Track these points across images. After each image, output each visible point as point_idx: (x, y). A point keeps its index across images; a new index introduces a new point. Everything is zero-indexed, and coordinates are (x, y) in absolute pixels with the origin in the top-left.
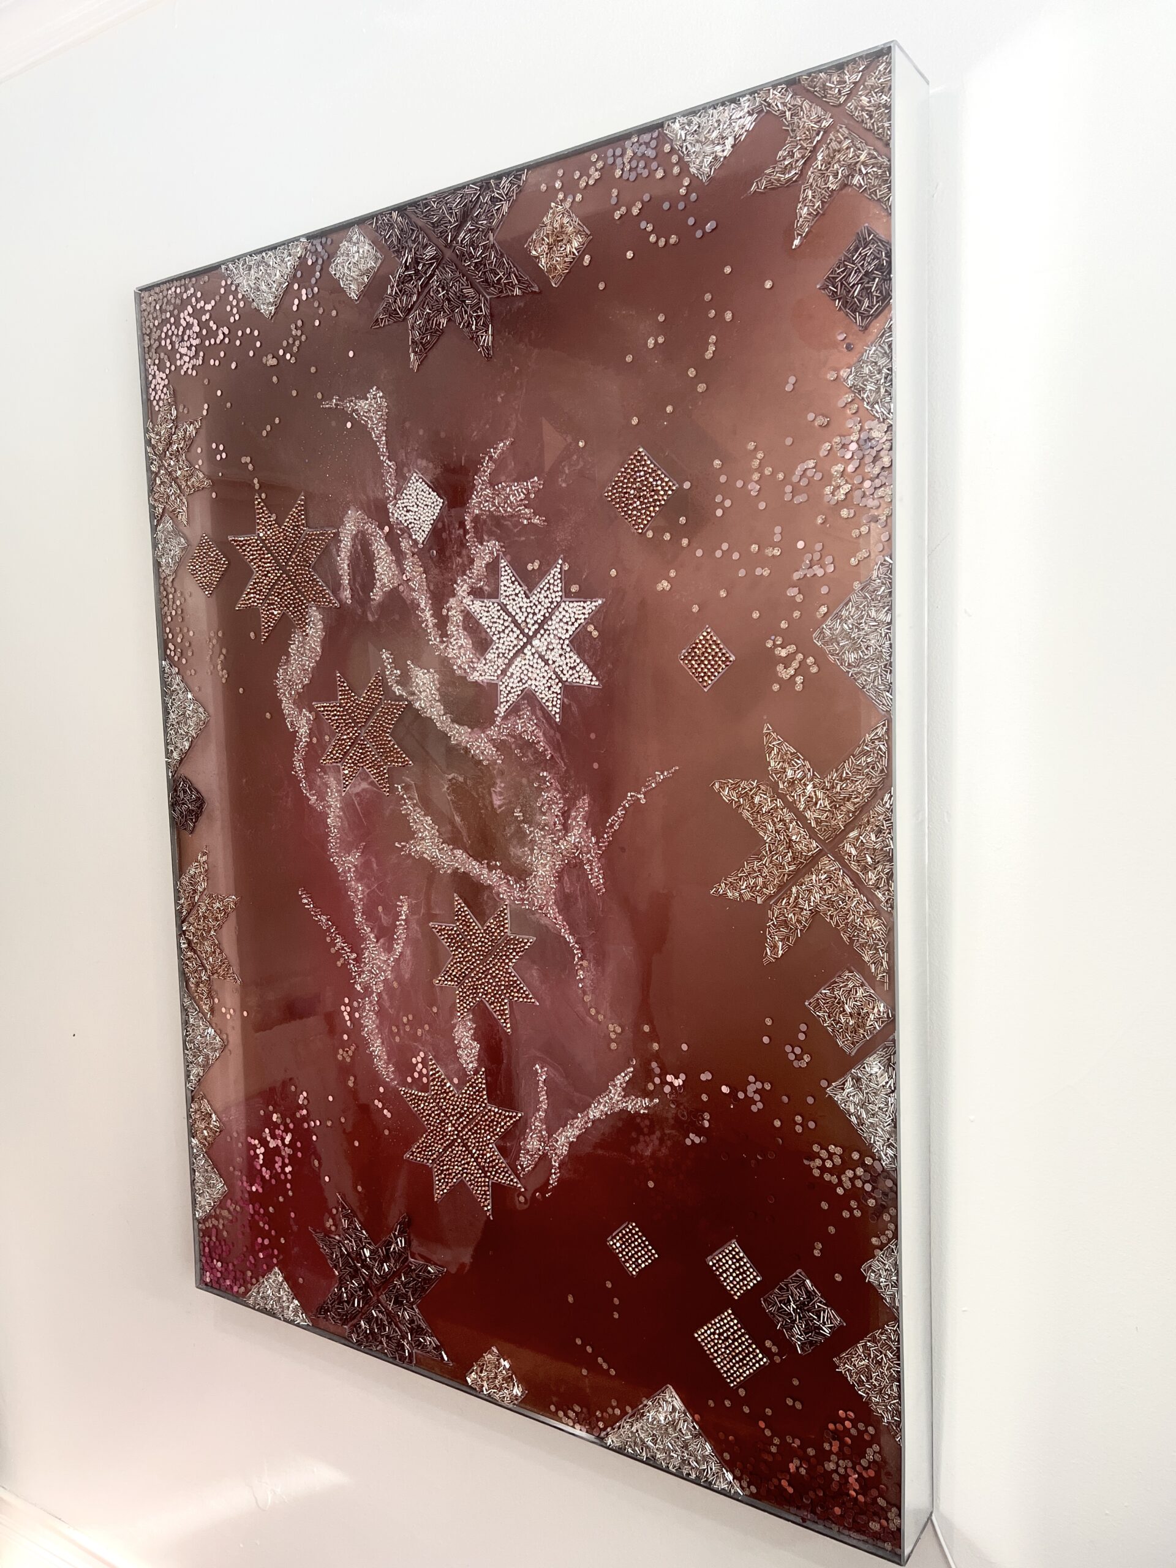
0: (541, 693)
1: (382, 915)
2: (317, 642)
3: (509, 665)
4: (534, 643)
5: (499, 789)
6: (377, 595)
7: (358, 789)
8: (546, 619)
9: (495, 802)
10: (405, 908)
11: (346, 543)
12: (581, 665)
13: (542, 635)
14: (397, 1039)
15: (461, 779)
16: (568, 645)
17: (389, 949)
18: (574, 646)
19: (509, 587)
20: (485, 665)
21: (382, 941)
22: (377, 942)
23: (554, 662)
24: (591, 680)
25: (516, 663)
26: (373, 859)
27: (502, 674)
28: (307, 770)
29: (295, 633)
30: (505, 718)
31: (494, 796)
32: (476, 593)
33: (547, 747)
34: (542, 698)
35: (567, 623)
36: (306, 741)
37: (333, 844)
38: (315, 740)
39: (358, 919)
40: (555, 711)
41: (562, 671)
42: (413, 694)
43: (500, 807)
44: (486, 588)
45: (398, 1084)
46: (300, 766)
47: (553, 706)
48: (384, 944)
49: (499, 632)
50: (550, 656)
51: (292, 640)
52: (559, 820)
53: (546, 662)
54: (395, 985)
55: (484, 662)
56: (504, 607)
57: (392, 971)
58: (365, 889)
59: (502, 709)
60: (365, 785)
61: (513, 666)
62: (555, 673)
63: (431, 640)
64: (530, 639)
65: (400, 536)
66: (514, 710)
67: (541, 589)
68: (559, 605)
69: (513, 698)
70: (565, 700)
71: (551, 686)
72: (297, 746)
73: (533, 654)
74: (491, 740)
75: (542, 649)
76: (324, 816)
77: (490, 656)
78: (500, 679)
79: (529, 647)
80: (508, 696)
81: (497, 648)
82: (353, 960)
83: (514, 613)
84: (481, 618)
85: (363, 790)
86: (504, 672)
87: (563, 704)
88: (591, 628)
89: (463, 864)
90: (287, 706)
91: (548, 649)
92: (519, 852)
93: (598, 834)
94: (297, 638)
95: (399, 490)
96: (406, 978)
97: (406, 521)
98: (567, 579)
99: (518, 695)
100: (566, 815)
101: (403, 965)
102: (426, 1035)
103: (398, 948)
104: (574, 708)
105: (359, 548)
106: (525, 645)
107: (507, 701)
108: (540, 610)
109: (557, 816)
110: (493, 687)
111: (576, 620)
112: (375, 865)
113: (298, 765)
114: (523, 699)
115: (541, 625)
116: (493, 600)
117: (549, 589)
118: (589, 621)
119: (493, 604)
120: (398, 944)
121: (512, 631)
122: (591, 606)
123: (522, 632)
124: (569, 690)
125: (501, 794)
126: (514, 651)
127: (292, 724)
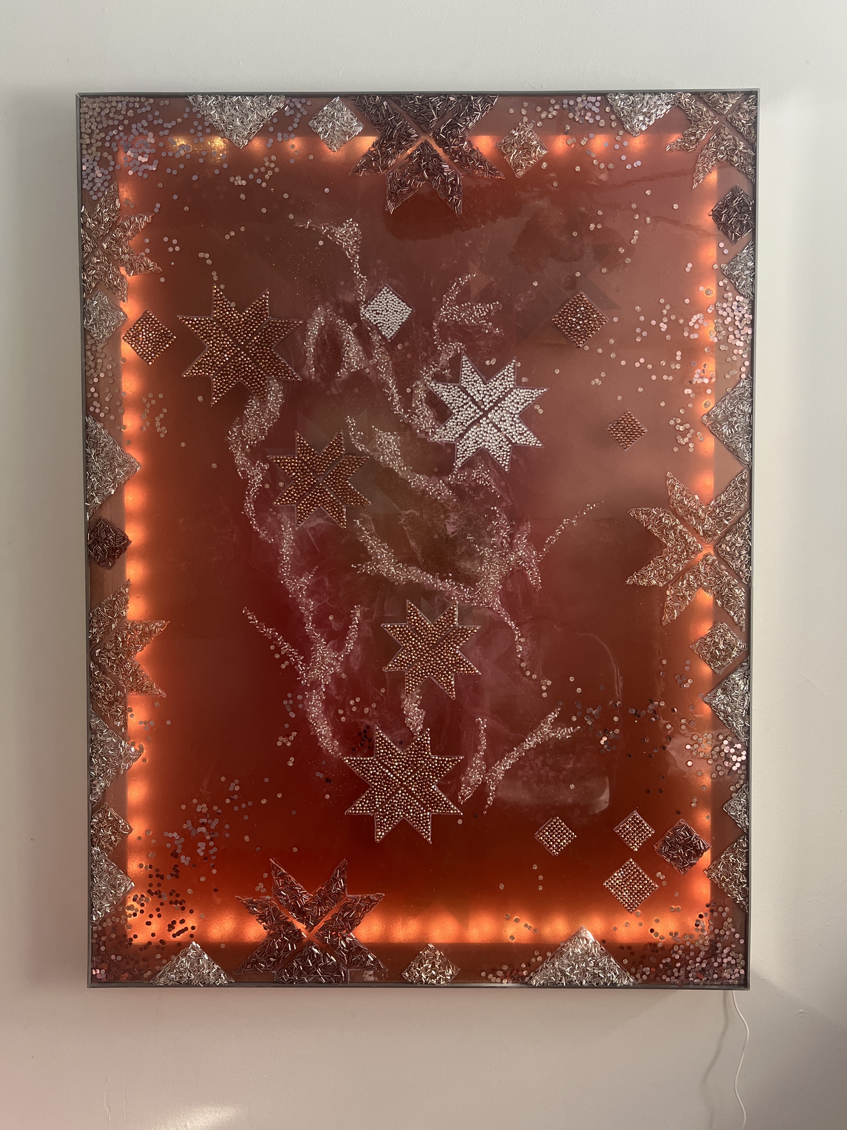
0: (493, 451)
1: (333, 623)
2: (277, 407)
3: (466, 431)
4: (489, 416)
5: (452, 520)
6: (343, 373)
7: (313, 524)
8: (500, 400)
9: (448, 530)
10: (358, 615)
11: (314, 331)
12: (528, 433)
13: (496, 411)
14: (343, 719)
15: (417, 514)
16: (518, 418)
17: (339, 647)
18: (522, 419)
19: (469, 376)
20: (444, 430)
21: (331, 643)
22: (326, 645)
23: (505, 430)
24: (536, 443)
25: (472, 430)
26: (326, 579)
27: (459, 437)
28: (257, 510)
29: (252, 399)
30: (462, 469)
31: (448, 526)
32: (439, 378)
33: (497, 489)
34: (494, 455)
35: (518, 403)
36: (258, 487)
37: (285, 571)
38: (267, 486)
39: (309, 627)
40: (505, 464)
41: (512, 436)
42: (376, 450)
43: (453, 533)
44: (449, 375)
45: (342, 755)
46: (251, 507)
47: (503, 460)
48: (334, 645)
49: (459, 407)
50: (502, 425)
51: (248, 405)
52: (506, 541)
53: (499, 430)
54: (344, 676)
55: (443, 428)
56: (464, 390)
57: (340, 665)
58: (316, 603)
59: (459, 463)
60: (320, 521)
61: (469, 432)
62: (506, 437)
63: (396, 411)
64: (485, 414)
65: (370, 331)
66: (469, 464)
67: (498, 379)
68: (511, 390)
69: (468, 454)
70: (514, 456)
71: (502, 447)
72: (249, 491)
73: (488, 424)
74: (449, 485)
75: (496, 421)
76: (278, 546)
77: (450, 423)
78: (457, 440)
79: (484, 419)
80: (464, 453)
81: (456, 419)
82: (302, 661)
83: (472, 394)
84: (443, 396)
85: (318, 525)
86: (461, 436)
87: (511, 459)
88: (537, 407)
89: (416, 577)
90: (240, 459)
91: (501, 420)
92: (468, 565)
93: (539, 549)
94: (254, 404)
95: (370, 298)
96: (355, 669)
97: (375, 321)
98: (519, 373)
99: (473, 452)
100: (512, 536)
101: (351, 659)
102: (373, 712)
103: (350, 646)
104: (521, 462)
105: (326, 337)
106: (481, 417)
107: (463, 457)
108: (495, 393)
109: (504, 538)
110: (452, 446)
111: (526, 401)
112: (327, 584)
113: (249, 507)
114: (477, 455)
115: (496, 404)
116: (455, 384)
117: (503, 379)
118: (535, 403)
119: (454, 387)
120: (349, 643)
121: (470, 406)
122: (537, 393)
123: (479, 408)
124: (516, 449)
125: (453, 523)
126: (471, 421)
127: (244, 473)
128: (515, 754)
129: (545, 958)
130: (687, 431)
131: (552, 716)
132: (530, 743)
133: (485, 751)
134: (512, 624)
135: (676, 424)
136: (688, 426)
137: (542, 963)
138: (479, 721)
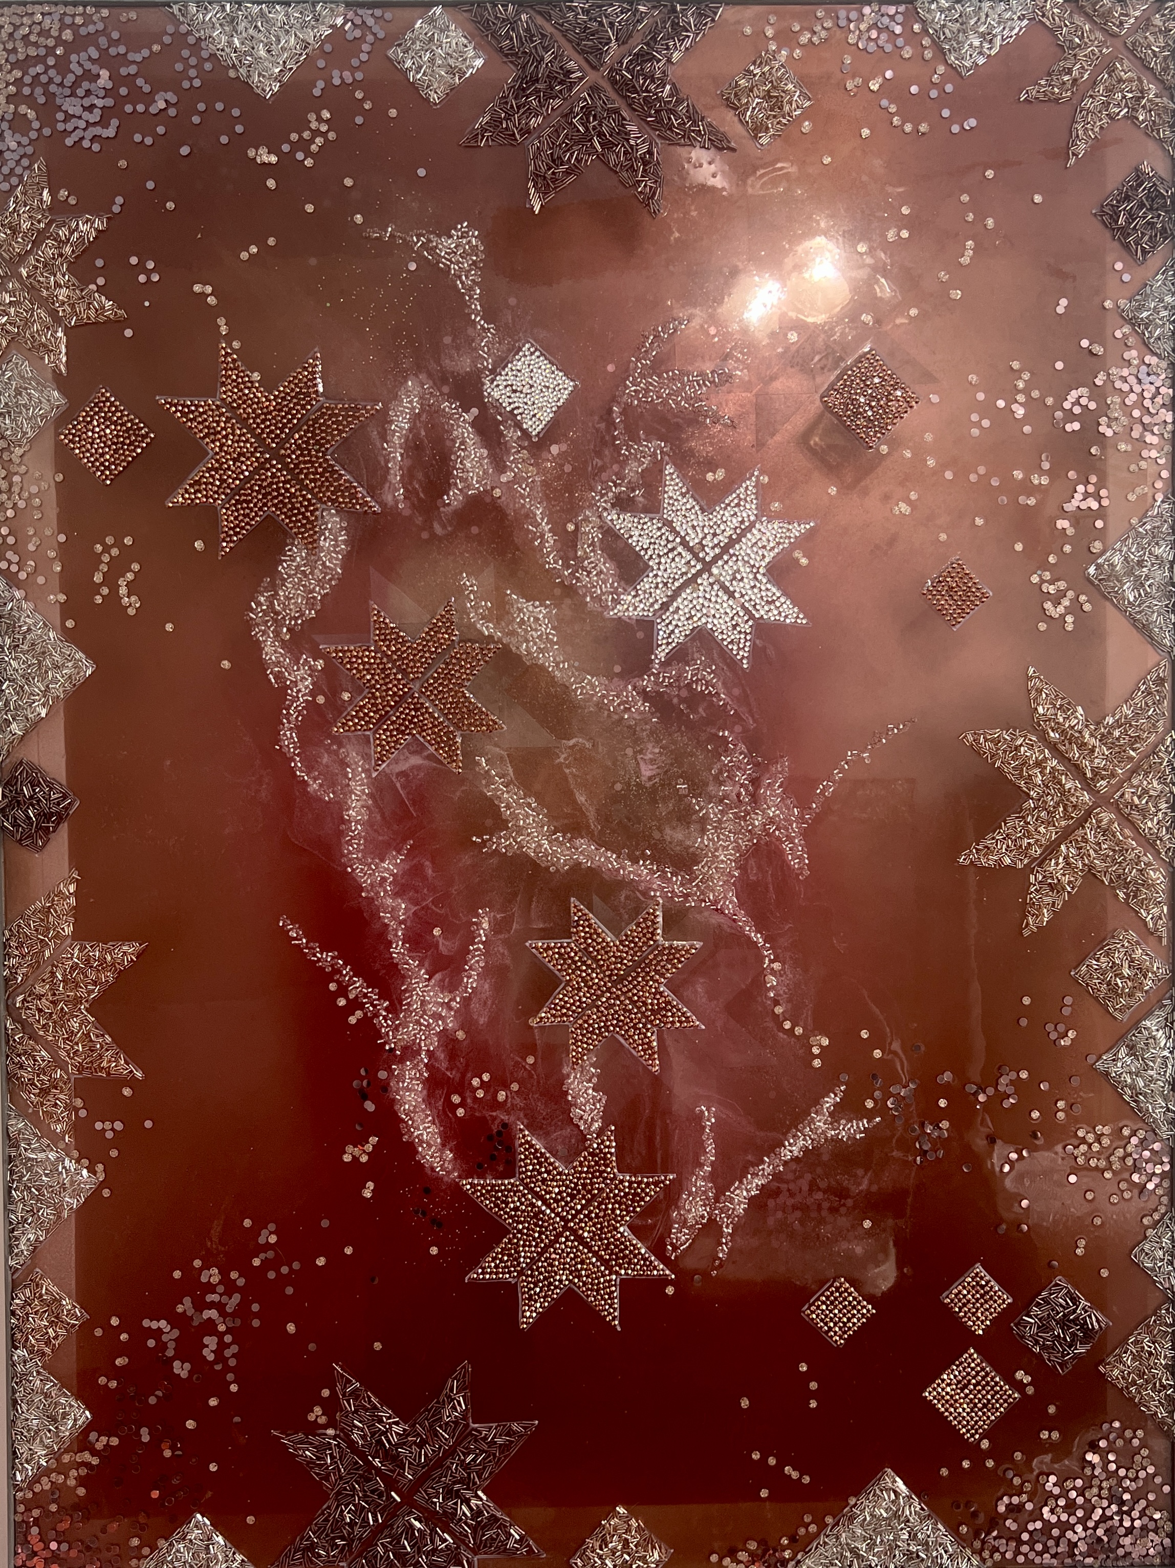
0: (722, 633)
1: (441, 941)
2: (337, 559)
3: (673, 598)
4: (715, 571)
5: (651, 756)
6: (454, 498)
7: (403, 766)
8: (732, 542)
9: (644, 772)
10: (485, 925)
11: (400, 424)
12: (782, 600)
13: (726, 562)
14: (460, 1112)
15: (588, 745)
16: (764, 575)
17: (452, 985)
18: (772, 576)
19: (677, 500)
20: (635, 597)
21: (438, 976)
22: (429, 980)
23: (742, 596)
24: (797, 617)
25: (684, 595)
26: (427, 863)
27: (661, 609)
28: (304, 742)
29: (293, 544)
30: (665, 664)
31: (643, 767)
32: (623, 504)
33: (728, 700)
34: (723, 640)
35: (764, 547)
36: (306, 701)
37: (353, 850)
38: (321, 700)
39: (398, 949)
40: (742, 654)
41: (754, 606)
42: (513, 633)
43: (650, 779)
44: (641, 499)
45: (460, 1177)
46: (292, 737)
47: (739, 649)
48: (442, 980)
49: (659, 556)
50: (736, 587)
51: (285, 555)
52: (746, 790)
53: (731, 595)
54: (460, 1035)
55: (633, 593)
56: (669, 524)
57: (455, 1016)
58: (410, 906)
59: (661, 654)
60: (416, 760)
61: (679, 600)
62: (743, 607)
63: (549, 563)
64: (707, 567)
65: (501, 423)
66: (679, 656)
67: (729, 505)
68: (752, 525)
69: (678, 637)
70: (758, 642)
71: (737, 625)
72: (288, 709)
73: (711, 584)
74: (644, 695)
75: (726, 579)
76: (340, 806)
77: (646, 584)
78: (658, 614)
79: (705, 576)
80: (669, 637)
81: (656, 576)
82: (386, 1009)
83: (683, 534)
84: (631, 536)
85: (413, 768)
86: (665, 607)
87: (754, 647)
88: (797, 554)
89: (589, 857)
90: (271, 651)
91: (734, 578)
92: (679, 835)
93: (804, 805)
94: (297, 554)
95: (501, 363)
96: (481, 1022)
97: (510, 404)
98: (764, 494)
99: (686, 636)
100: (755, 782)
101: (474, 1005)
102: (513, 1098)
103: (471, 981)
104: (771, 651)
105: (423, 433)
106: (699, 574)
107: (668, 644)
108: (724, 531)
109: (742, 785)
110: (647, 626)
111: (778, 544)
112: (430, 871)
113: (289, 738)
114: (693, 640)
115: (725, 549)
116: (652, 515)
117: (738, 505)
118: (793, 546)
119: (651, 519)
120: (469, 977)
121: (680, 554)
122: (797, 530)
123: (695, 556)
124: (762, 629)
125: (652, 761)
126: (681, 581)
127: (278, 676)
128: (767, 1168)
129: (822, 1526)
130: (1062, 594)
131: (830, 1101)
132: (793, 1148)
133: (712, 1164)
134: (759, 939)
135: (1042, 581)
136: (1062, 585)
137: (818, 1535)
138: (702, 1112)
